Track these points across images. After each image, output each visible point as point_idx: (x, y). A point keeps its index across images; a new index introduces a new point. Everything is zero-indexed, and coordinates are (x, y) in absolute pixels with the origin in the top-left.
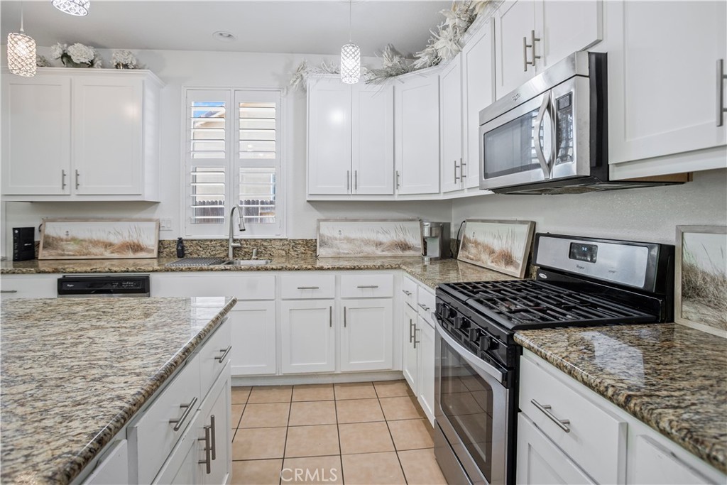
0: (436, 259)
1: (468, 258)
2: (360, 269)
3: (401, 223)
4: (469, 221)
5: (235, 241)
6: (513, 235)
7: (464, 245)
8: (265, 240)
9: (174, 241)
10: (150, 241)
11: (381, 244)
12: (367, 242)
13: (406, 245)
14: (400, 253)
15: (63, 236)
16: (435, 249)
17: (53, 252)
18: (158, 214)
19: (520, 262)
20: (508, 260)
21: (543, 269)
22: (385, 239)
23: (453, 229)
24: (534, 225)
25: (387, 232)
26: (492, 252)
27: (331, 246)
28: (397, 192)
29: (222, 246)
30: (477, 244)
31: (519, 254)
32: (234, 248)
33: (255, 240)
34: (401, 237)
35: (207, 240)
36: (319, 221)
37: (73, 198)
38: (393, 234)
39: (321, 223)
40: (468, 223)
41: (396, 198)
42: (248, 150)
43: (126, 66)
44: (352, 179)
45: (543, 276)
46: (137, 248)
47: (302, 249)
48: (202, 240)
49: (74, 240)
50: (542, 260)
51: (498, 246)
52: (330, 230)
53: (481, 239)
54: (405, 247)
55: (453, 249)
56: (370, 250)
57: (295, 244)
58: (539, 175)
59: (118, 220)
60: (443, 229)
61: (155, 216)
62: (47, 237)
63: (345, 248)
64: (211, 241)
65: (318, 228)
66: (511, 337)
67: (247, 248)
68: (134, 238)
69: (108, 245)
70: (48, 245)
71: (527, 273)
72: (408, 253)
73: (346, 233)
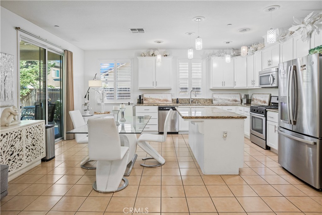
0: (245, 104)
1: (254, 103)
2: (228, 105)
3: (235, 95)
4: (254, 94)
5: (191, 99)
6: (266, 97)
7: (253, 100)
8: (199, 99)
9: (176, 99)
10: (170, 99)
11: (229, 100)
12: (226, 100)
13: (236, 100)
14: (234, 102)
15: (149, 97)
16: (245, 101)
17: (147, 102)
18: (171, 92)
19: (268, 103)
20: (265, 102)
21: (273, 103)
22: (231, 99)
23: (250, 96)
24: (271, 94)
25: (231, 97)
26: (261, 101)
27: (217, 101)
28: (235, 87)
29: (188, 100)
30: (257, 99)
31: (267, 101)
32: (191, 101)
33: (196, 99)
34: (235, 98)
35: (184, 99)
36: (213, 94)
37: (155, 88)
38: (233, 97)
39: (214, 95)
40: (254, 95)
41: (235, 88)
42: (194, 76)
43: (166, 56)
44: (223, 83)
45: (272, 105)
46: (167, 101)
47: (208, 101)
48: (182, 99)
49: (151, 98)
50: (272, 101)
51: (262, 99)
52: (216, 96)
53: (258, 98)
54: (236, 101)
55: (250, 101)
56: (227, 102)
57: (206, 100)
58: (270, 86)
59: (162, 94)
60: (247, 96)
61: (170, 92)
62: (145, 98)
63: (220, 101)
64: (185, 99)
65: (213, 96)
66: (265, 110)
67: (195, 101)
68: (166, 98)
69: (160, 100)
70: (145, 100)
71: (269, 105)
72: (237, 102)
73: (220, 97)
